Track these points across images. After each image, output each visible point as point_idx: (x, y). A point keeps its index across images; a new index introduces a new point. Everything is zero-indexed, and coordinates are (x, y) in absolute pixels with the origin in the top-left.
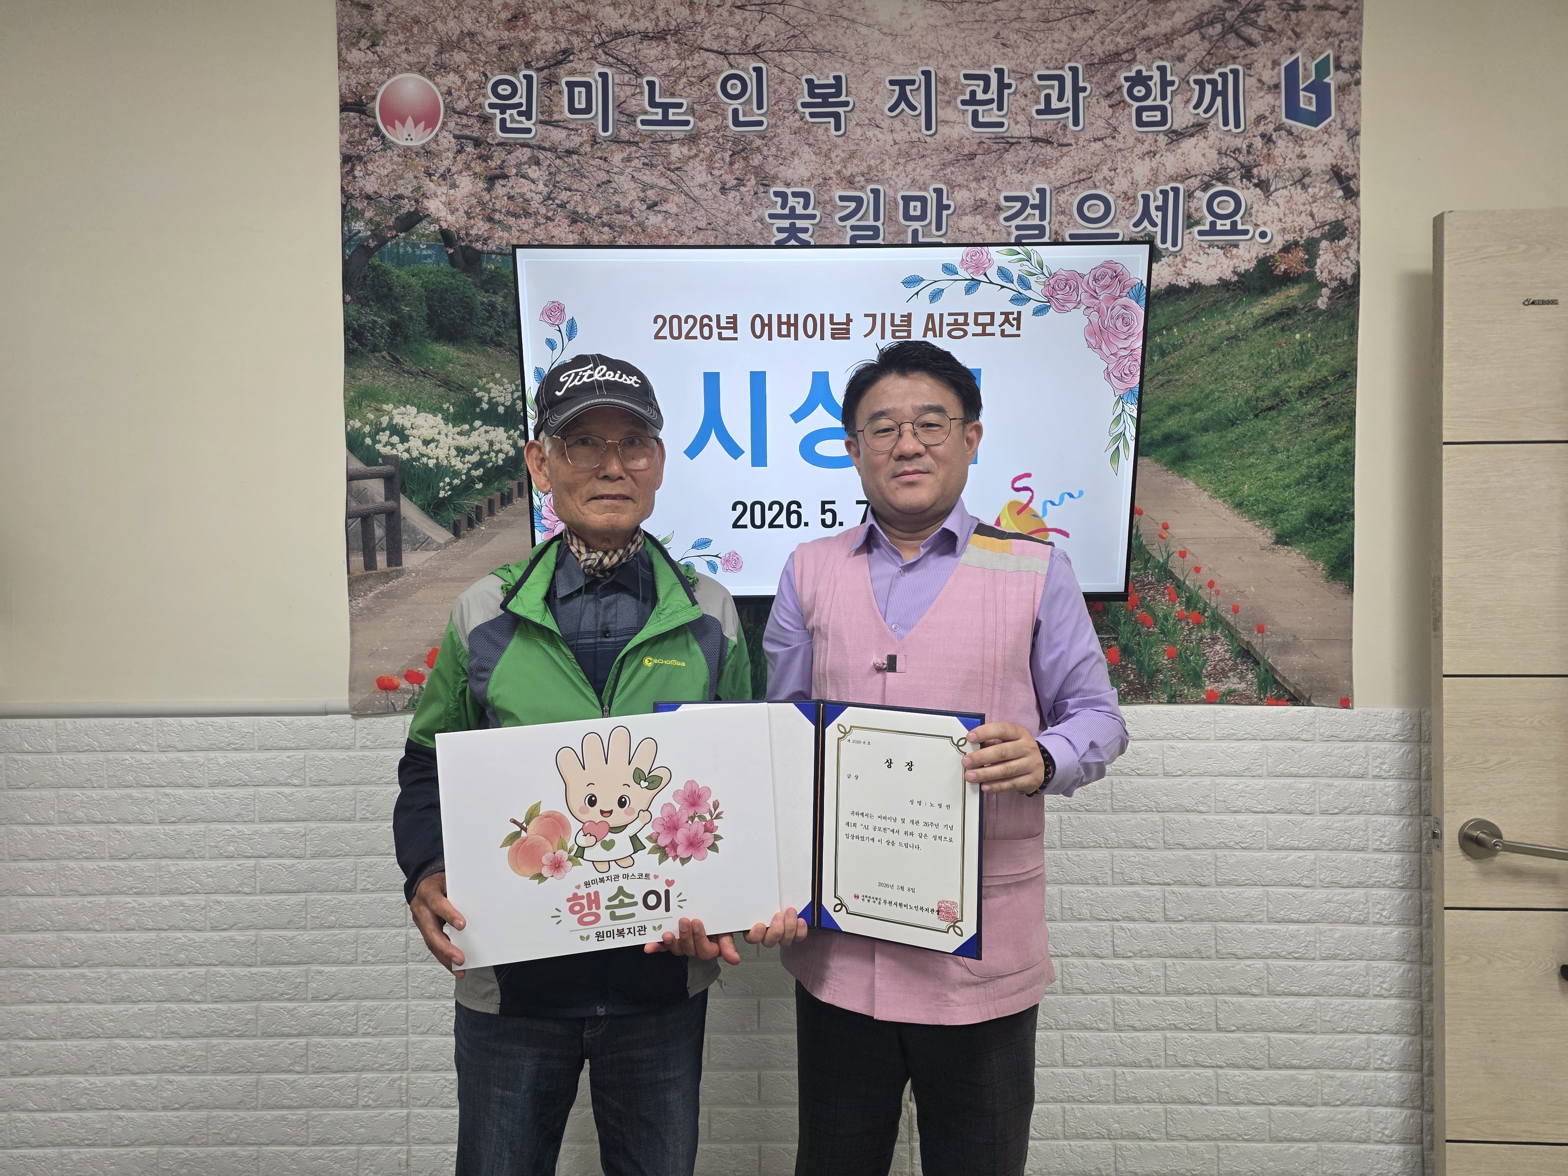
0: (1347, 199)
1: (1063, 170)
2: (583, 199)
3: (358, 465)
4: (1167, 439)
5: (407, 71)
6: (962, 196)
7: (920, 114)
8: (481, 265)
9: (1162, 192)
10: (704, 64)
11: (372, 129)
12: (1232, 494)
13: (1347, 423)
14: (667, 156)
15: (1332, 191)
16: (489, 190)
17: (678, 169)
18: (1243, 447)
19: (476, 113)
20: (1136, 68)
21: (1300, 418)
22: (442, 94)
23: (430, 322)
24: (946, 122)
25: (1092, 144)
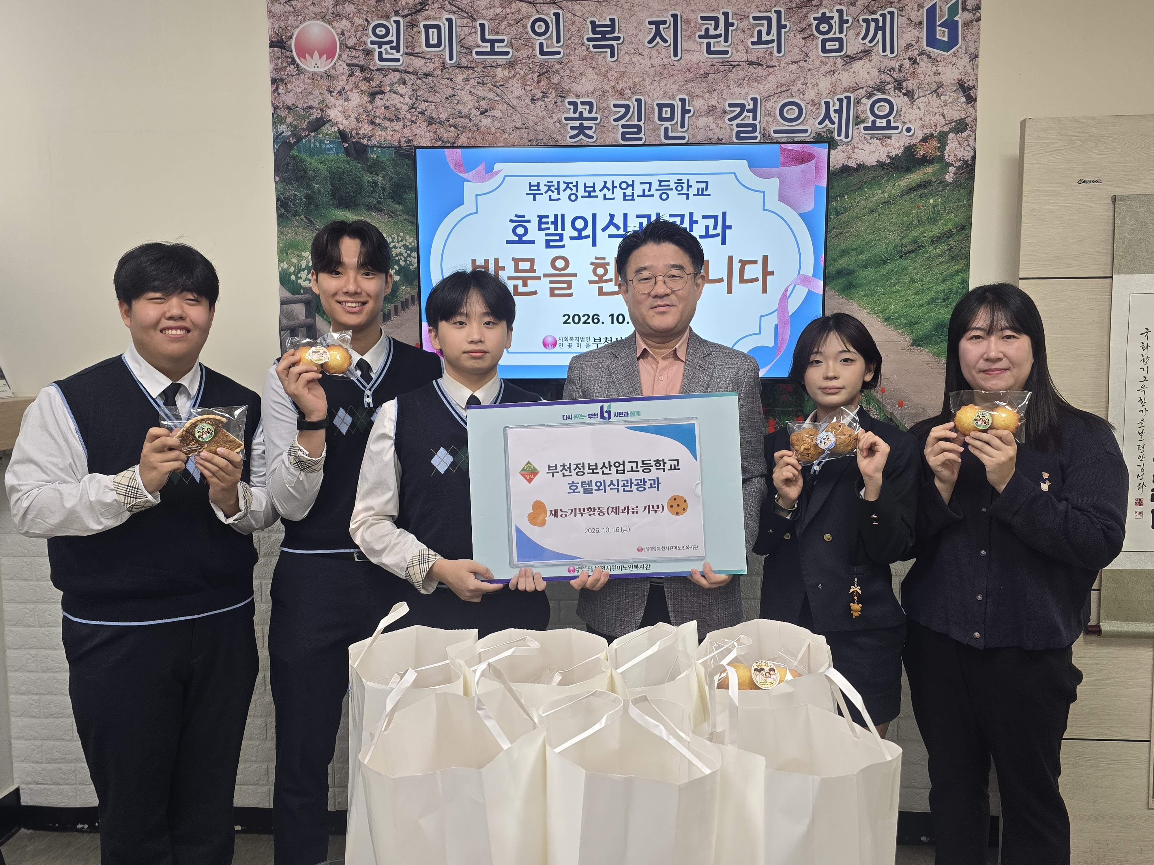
0: (968, 103)
1: (769, 85)
2: (436, 108)
3: (287, 295)
4: (840, 273)
5: (314, 18)
6: (699, 104)
7: (670, 45)
8: (366, 155)
9: (838, 99)
10: (519, 11)
11: (290, 60)
12: (883, 311)
13: (964, 261)
14: (494, 77)
15: (958, 98)
16: (371, 102)
17: (501, 86)
18: (891, 279)
19: (361, 48)
20: (822, 10)
21: (931, 259)
22: (338, 34)
23: (333, 195)
24: (688, 51)
25: (790, 65)
